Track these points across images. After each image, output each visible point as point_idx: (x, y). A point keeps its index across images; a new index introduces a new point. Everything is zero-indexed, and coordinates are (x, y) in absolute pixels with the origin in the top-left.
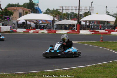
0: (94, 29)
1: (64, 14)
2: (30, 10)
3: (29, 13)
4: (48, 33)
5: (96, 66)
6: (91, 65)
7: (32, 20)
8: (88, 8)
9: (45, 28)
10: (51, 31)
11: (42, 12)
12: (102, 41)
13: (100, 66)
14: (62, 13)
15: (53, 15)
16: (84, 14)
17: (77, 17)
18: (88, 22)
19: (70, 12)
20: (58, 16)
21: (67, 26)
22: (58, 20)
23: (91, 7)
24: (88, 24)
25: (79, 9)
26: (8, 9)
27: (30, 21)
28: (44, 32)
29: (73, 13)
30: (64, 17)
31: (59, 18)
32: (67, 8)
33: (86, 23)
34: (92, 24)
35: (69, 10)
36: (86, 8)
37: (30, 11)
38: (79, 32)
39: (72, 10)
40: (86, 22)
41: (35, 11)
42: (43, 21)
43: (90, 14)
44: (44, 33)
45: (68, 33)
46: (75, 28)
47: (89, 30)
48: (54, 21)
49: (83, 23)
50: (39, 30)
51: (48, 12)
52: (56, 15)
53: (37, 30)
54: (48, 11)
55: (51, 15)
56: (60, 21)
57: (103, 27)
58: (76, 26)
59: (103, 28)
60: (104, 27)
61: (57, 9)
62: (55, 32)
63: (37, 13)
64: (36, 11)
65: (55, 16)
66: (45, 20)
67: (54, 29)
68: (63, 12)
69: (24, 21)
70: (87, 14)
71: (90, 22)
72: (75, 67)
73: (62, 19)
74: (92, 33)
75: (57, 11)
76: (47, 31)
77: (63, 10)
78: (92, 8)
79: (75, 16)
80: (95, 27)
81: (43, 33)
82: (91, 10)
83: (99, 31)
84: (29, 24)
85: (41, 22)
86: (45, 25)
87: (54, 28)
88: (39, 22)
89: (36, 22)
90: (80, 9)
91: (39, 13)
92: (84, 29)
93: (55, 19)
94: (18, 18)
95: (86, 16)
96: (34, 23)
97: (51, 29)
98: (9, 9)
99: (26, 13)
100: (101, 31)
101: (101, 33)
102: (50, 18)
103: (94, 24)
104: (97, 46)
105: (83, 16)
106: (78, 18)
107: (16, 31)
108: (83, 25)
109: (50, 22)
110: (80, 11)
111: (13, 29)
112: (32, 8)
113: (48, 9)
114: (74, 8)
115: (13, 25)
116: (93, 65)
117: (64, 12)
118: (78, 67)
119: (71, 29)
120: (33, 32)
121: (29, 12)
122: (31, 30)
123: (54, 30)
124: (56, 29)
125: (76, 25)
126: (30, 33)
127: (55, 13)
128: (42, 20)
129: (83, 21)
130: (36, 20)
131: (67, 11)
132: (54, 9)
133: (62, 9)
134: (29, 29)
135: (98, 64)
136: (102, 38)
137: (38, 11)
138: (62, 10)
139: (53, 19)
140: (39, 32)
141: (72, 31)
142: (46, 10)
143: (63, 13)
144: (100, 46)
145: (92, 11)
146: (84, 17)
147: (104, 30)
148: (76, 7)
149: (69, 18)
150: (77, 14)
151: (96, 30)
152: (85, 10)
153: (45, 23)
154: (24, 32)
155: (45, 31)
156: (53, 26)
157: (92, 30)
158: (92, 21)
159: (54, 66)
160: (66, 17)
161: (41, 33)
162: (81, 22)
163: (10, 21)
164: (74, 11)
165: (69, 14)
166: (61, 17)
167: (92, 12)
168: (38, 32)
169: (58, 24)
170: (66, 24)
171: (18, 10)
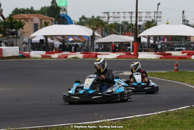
0: (163, 49)
1: (111, 26)
2: (52, 18)
3: (51, 25)
4: (84, 57)
5: (167, 114)
6: (159, 113)
7: (55, 36)
8: (152, 15)
9: (78, 49)
10: (89, 55)
11: (73, 22)
12: (177, 70)
13: (175, 113)
14: (106, 23)
15: (93, 26)
16: (146, 24)
17: (134, 29)
18: (152, 38)
19: (120, 21)
20: (100, 29)
21: (117, 46)
22: (100, 36)
23: (157, 12)
24: (152, 41)
25: (137, 17)
26: (14, 17)
27: (52, 37)
28: (77, 56)
29: (126, 23)
30: (111, 30)
31: (102, 32)
32: (116, 15)
33: (149, 40)
34: (159, 42)
35: (119, 17)
36: (149, 14)
37: (52, 21)
38: (137, 55)
39: (124, 17)
40: (149, 37)
41: (61, 20)
42: (75, 37)
43: (156, 25)
44: (77, 58)
45: (118, 57)
46: (130, 49)
47: (153, 52)
48: (93, 37)
49: (144, 40)
50: (68, 53)
51: (83, 22)
52: (97, 26)
53: (64, 53)
54: (83, 20)
55: (89, 28)
56: (104, 37)
57: (177, 46)
58: (131, 45)
59: (178, 48)
60: (180, 46)
61: (99, 17)
62: (96, 57)
63: (64, 24)
64: (64, 20)
65: (96, 29)
66: (79, 36)
67: (93, 51)
68: (108, 21)
69: (43, 38)
70: (150, 24)
71: (155, 37)
72: (132, 117)
73: (107, 34)
74: (160, 57)
75: (98, 19)
76: (83, 55)
77: (109, 17)
78: (159, 15)
79: (130, 27)
80: (164, 46)
81: (75, 58)
82: (157, 17)
83: (171, 54)
84: (51, 43)
85: (71, 39)
86: (78, 44)
87: (93, 49)
88: (68, 40)
89: (64, 39)
90: (139, 15)
91: (68, 24)
92: (145, 51)
93: (96, 34)
94: (32, 33)
95: (149, 27)
96: (60, 42)
97: (88, 51)
98: (17, 17)
99: (46, 25)
100: (174, 53)
101: (175, 57)
102: (86, 32)
103: (162, 41)
104: (169, 79)
105: (144, 27)
106: (134, 32)
107: (28, 56)
108: (144, 43)
109: (87, 39)
110: (138, 19)
111: (24, 51)
112: (55, 14)
113: (83, 17)
114: (128, 15)
115: (24, 45)
116: (162, 113)
117: (111, 21)
118: (137, 116)
119: (124, 51)
120: (59, 57)
121: (50, 22)
122: (55, 53)
123: (94, 54)
124: (97, 50)
125: (131, 43)
126: (53, 58)
127: (95, 23)
128: (72, 36)
129: (144, 37)
130: (63, 36)
131: (116, 20)
132: (93, 17)
133: (106, 16)
134: (51, 51)
135: (171, 110)
136: (177, 65)
137: (67, 20)
138: (107, 18)
139: (92, 34)
140: (69, 57)
141: (125, 54)
142: (80, 19)
143: (109, 23)
144: (174, 79)
145: (159, 19)
146: (145, 29)
147: (181, 52)
148: (132, 13)
149: (119, 32)
150: (134, 24)
151: (166, 52)
152: (146, 17)
153: (79, 41)
154: (43, 56)
155: (79, 55)
156: (93, 46)
157: (158, 52)
158: (159, 37)
159: (96, 114)
160: (114, 30)
161: (72, 58)
162: (140, 38)
163: (18, 38)
164: (128, 19)
165: (119, 25)
166: (106, 30)
167: (160, 21)
168: (66, 57)
169: (101, 43)
170: (115, 41)
171: (32, 20)
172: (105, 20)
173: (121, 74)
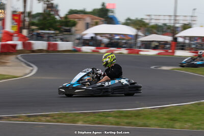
2: (102, 19)
3: (101, 24)
4: (129, 53)
10: (132, 51)
11: (120, 23)
14: (148, 24)
15: (137, 27)
16: (183, 26)
17: (172, 31)
18: (187, 38)
19: (160, 23)
20: (143, 29)
22: (143, 35)
24: (187, 41)
26: (70, 16)
27: (102, 35)
29: (165, 25)
30: (152, 30)
32: (158, 18)
35: (160, 20)
36: (186, 17)
38: (173, 53)
39: (164, 20)
40: (185, 37)
42: (121, 36)
43: (190, 27)
44: (122, 53)
48: (137, 36)
49: (180, 40)
51: (129, 23)
52: (141, 27)
53: (111, 49)
54: (129, 21)
55: (133, 27)
56: (146, 36)
61: (142, 19)
62: (138, 53)
64: (111, 21)
69: (93, 35)
70: (186, 27)
71: (191, 38)
75: (141, 21)
76: (128, 51)
79: (168, 28)
81: (120, 53)
85: (117, 37)
86: (123, 41)
87: (136, 46)
88: (114, 37)
89: (111, 36)
91: (115, 24)
93: (140, 33)
94: (83, 31)
96: (108, 39)
97: (132, 47)
98: (72, 18)
99: (97, 24)
102: (130, 31)
108: (180, 43)
111: (77, 46)
112: (104, 15)
113: (129, 19)
114: (168, 18)
115: (77, 41)
117: (153, 23)
119: (163, 48)
122: (103, 48)
123: (136, 50)
124: (140, 47)
127: (139, 24)
128: (119, 34)
129: (181, 37)
130: (111, 34)
131: (158, 22)
133: (149, 18)
138: (149, 20)
140: (115, 52)
142: (126, 20)
143: (151, 24)
145: (193, 22)
146: (183, 30)
148: (171, 16)
153: (123, 39)
154: (94, 51)
155: (124, 51)
156: (135, 44)
161: (118, 53)
163: (71, 34)
164: (167, 22)
167: (195, 24)
171: (84, 19)
172: (147, 21)
173: (159, 68)
